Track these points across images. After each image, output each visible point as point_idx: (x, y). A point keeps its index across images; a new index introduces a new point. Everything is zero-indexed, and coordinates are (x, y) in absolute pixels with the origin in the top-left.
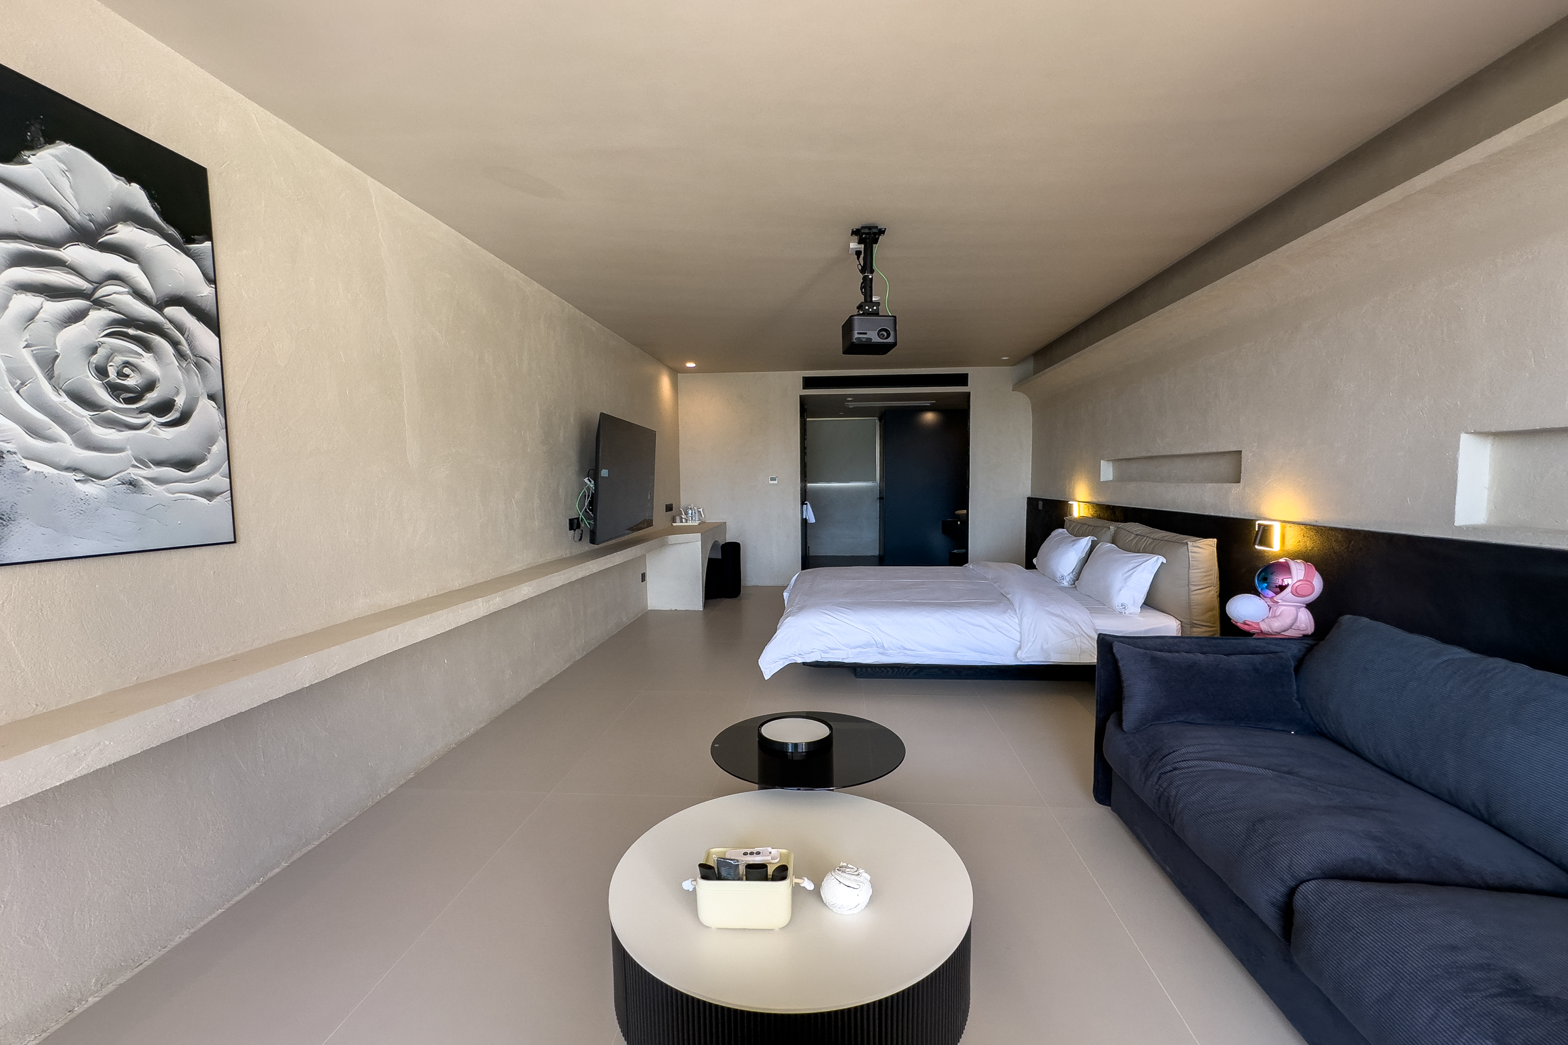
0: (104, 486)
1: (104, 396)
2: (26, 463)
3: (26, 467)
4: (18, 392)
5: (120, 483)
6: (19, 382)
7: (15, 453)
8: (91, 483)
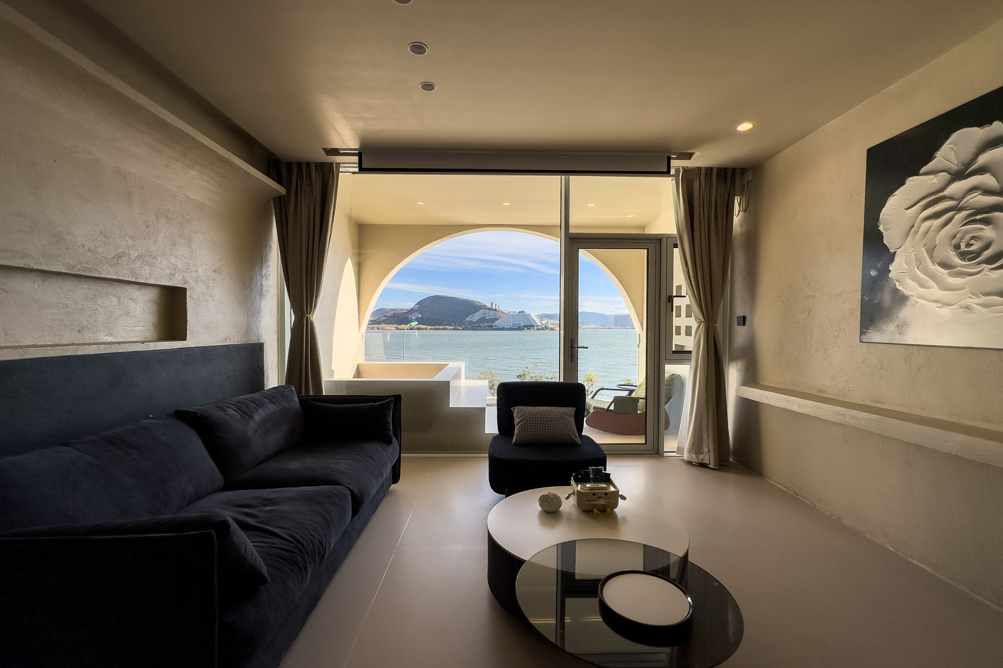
0: (950, 309)
1: (957, 260)
2: (918, 300)
3: (917, 302)
4: (918, 268)
5: (960, 307)
6: (919, 264)
7: (914, 296)
8: (944, 308)
